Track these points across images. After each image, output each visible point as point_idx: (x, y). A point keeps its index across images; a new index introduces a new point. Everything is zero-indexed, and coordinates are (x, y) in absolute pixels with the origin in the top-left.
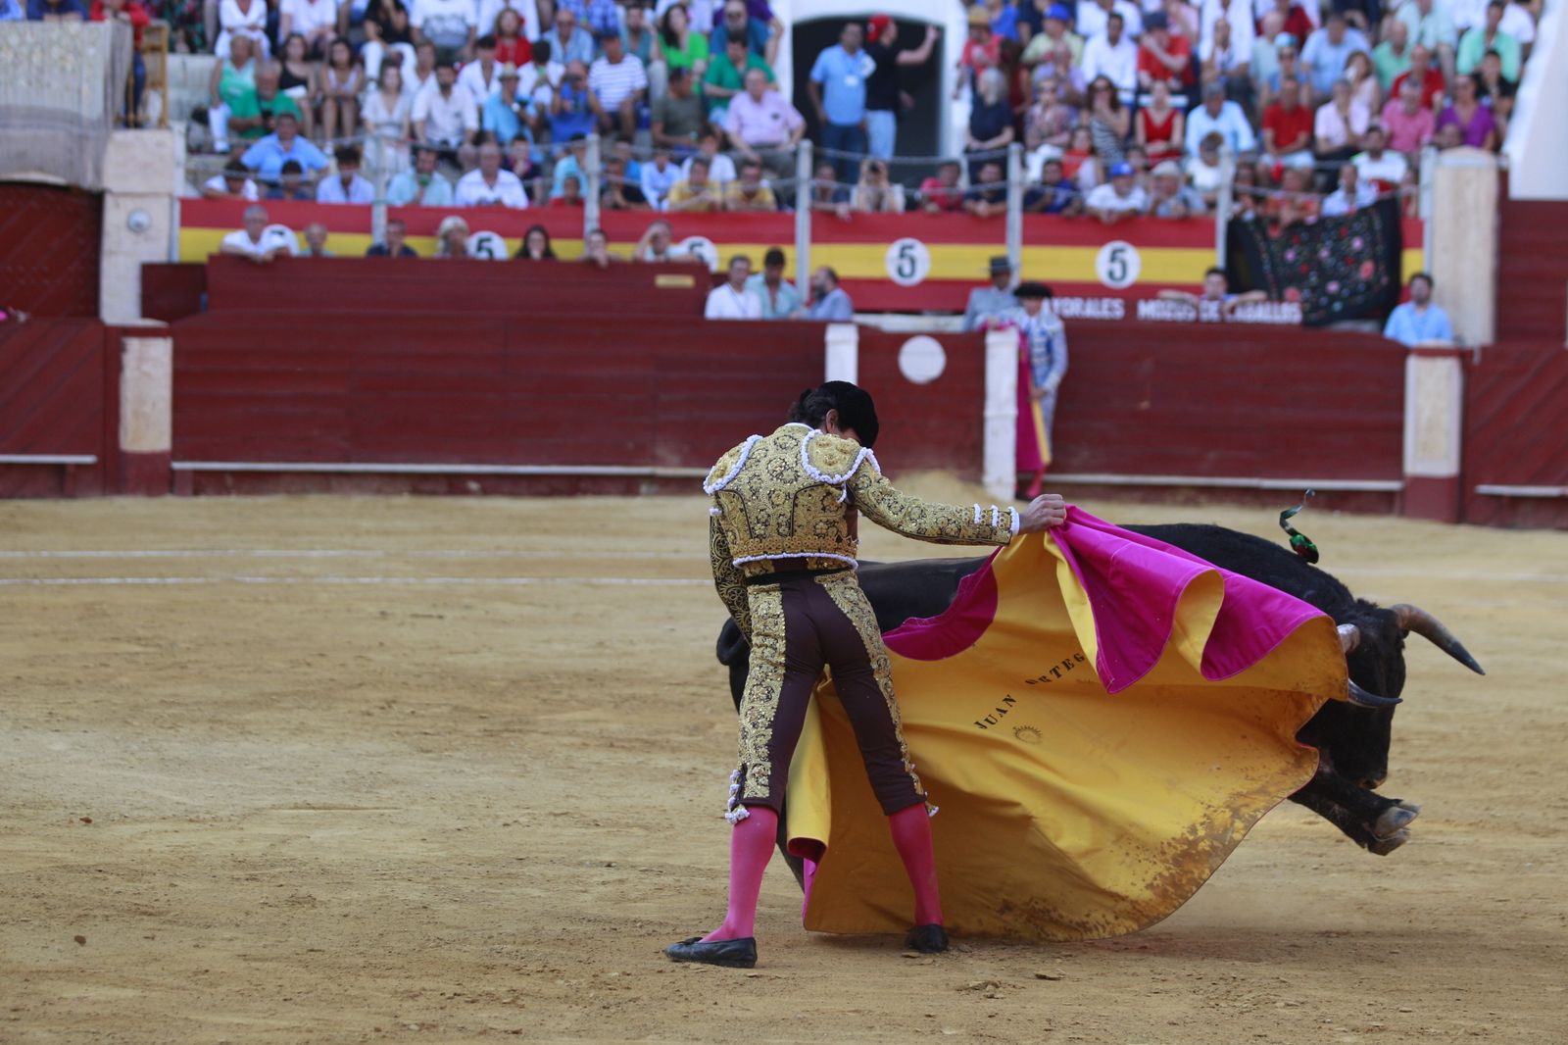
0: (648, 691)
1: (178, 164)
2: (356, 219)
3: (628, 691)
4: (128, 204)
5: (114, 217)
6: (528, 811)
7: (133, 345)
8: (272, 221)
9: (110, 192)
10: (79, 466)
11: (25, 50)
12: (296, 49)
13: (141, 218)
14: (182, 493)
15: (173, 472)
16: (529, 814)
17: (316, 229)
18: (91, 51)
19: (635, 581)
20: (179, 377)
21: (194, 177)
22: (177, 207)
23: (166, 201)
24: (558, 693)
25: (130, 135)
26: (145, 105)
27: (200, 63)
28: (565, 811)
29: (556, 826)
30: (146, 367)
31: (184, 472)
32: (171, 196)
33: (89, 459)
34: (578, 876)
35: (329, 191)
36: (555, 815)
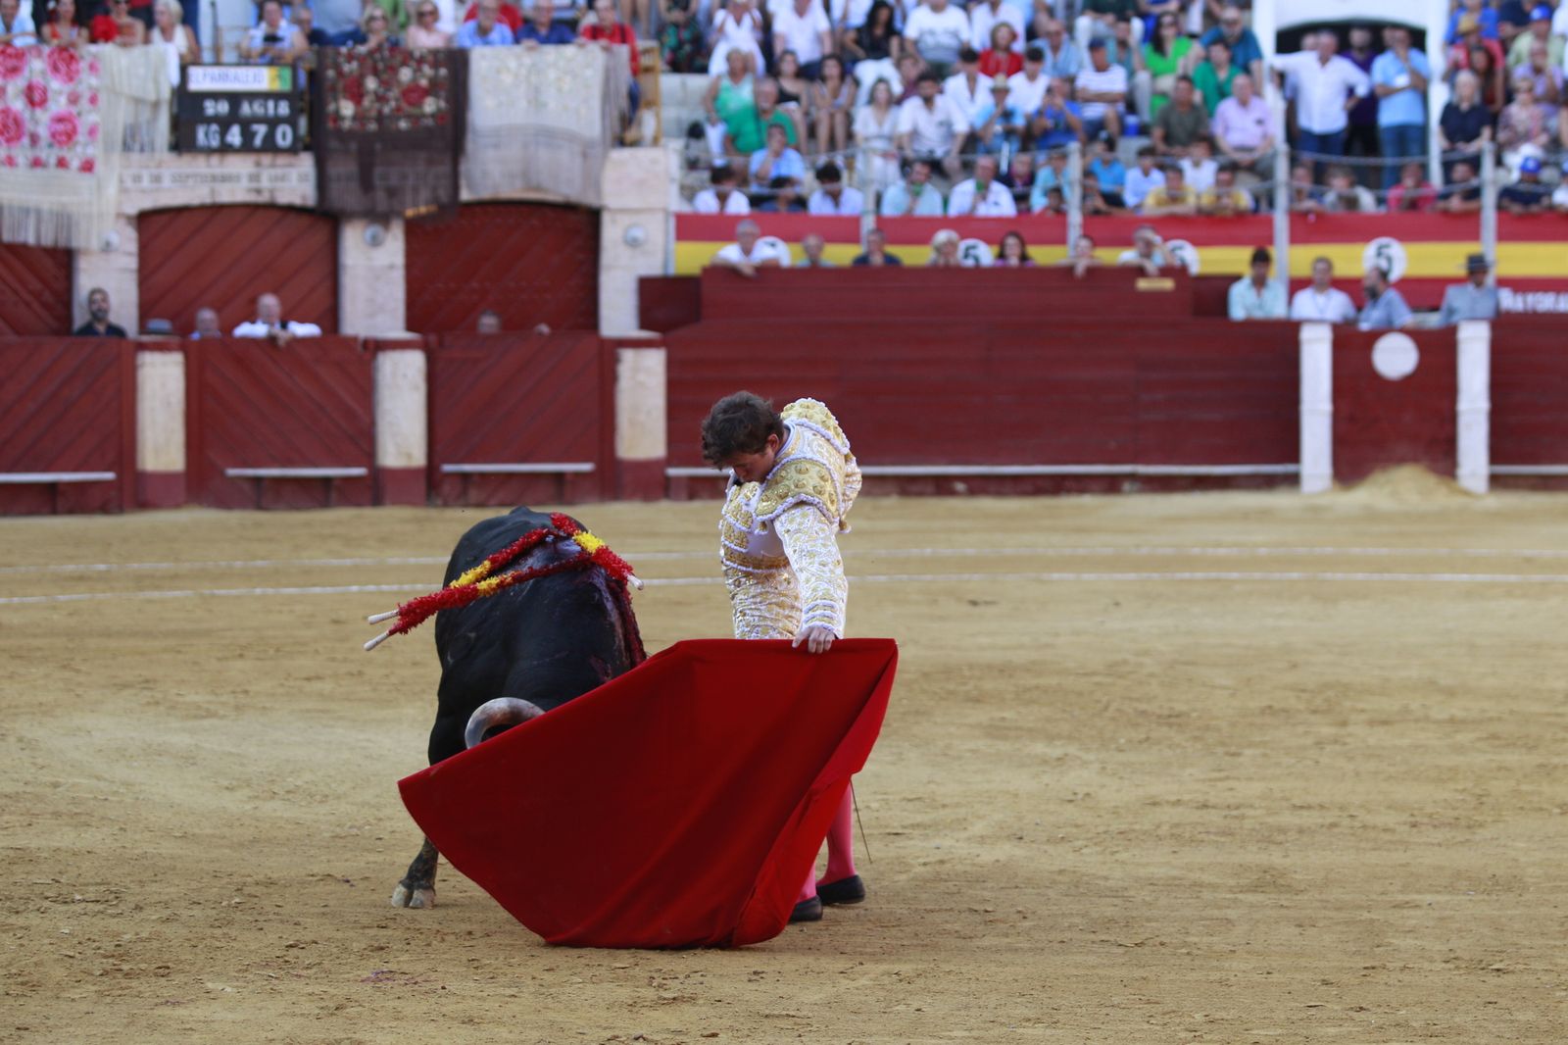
0: (1053, 681)
1: (672, 180)
2: (845, 230)
3: (1034, 682)
4: (624, 220)
5: (611, 233)
6: (885, 797)
7: (628, 356)
8: (764, 234)
9: (609, 210)
10: (578, 475)
11: (523, 71)
12: (787, 67)
13: (638, 233)
14: (677, 498)
15: (668, 479)
16: (883, 800)
17: (812, 241)
18: (589, 73)
19: (1086, 576)
20: (673, 386)
21: (689, 193)
22: (672, 223)
23: (660, 216)
24: (965, 684)
25: (625, 154)
26: (640, 124)
27: (696, 82)
28: (920, 795)
29: (905, 810)
30: (641, 377)
31: (678, 479)
32: (666, 212)
33: (586, 467)
34: (904, 857)
35: (819, 205)
36: (910, 800)
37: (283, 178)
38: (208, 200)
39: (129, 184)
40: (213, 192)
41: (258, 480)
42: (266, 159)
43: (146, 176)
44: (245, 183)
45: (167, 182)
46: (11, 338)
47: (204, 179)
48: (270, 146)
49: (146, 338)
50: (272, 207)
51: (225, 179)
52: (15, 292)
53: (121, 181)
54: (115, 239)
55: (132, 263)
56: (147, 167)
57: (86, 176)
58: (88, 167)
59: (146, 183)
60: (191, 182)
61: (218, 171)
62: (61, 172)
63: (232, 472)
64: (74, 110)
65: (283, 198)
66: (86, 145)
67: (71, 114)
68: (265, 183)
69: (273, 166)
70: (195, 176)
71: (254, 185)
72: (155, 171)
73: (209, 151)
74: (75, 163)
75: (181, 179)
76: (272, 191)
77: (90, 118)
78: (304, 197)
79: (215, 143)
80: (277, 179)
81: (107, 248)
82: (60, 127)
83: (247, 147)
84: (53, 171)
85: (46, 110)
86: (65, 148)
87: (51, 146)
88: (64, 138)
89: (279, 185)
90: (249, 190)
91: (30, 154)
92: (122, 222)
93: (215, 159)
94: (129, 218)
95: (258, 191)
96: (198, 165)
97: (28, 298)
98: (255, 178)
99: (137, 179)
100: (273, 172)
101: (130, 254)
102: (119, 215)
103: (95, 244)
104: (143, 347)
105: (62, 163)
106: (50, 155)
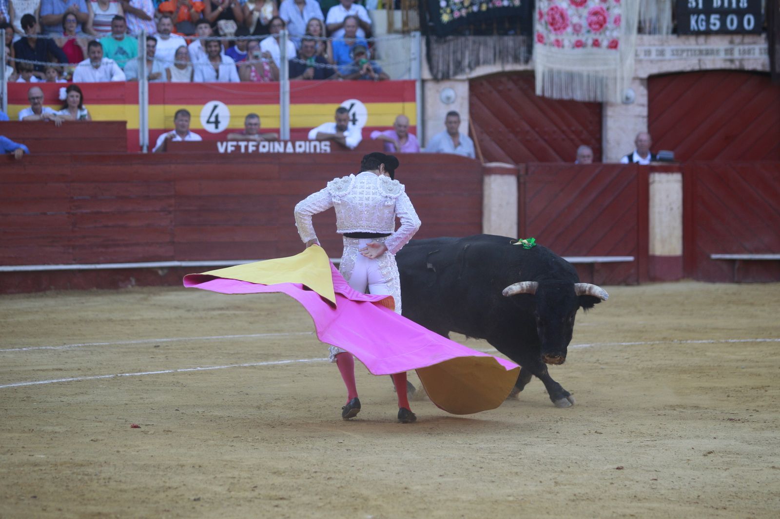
37: (749, 52)
38: (697, 68)
39: (642, 56)
40: (700, 60)
41: (733, 261)
42: (737, 39)
43: (654, 50)
44: (722, 55)
45: (668, 55)
46: (562, 163)
47: (693, 52)
48: (740, 31)
49: (655, 164)
50: (741, 73)
51: (708, 52)
52: (563, 132)
53: (636, 55)
54: (631, 94)
55: (644, 111)
56: (654, 45)
57: (613, 51)
58: (614, 45)
59: (654, 56)
60: (685, 55)
61: (703, 47)
62: (595, 49)
63: (714, 256)
64: (604, 6)
65: (749, 66)
66: (612, 30)
67: (602, 9)
68: (736, 55)
69: (742, 43)
70: (688, 50)
71: (729, 57)
72: (660, 48)
73: (698, 33)
74: (605, 43)
75: (677, 53)
76: (741, 61)
77: (616, 11)
78: (763, 65)
79: (703, 28)
80: (744, 52)
81: (627, 101)
82: (594, 18)
83: (723, 31)
84: (590, 49)
85: (585, 7)
86: (598, 33)
87: (589, 32)
88: (597, 26)
89: (746, 56)
90: (726, 60)
91: (574, 39)
92: (637, 82)
93: (702, 39)
94: (641, 80)
95: (732, 61)
96: (691, 43)
97: (573, 136)
98: (729, 51)
99: (648, 53)
100: (741, 47)
101: (643, 105)
102: (635, 78)
103: (618, 99)
104: (651, 169)
105: (596, 44)
106: (589, 39)
